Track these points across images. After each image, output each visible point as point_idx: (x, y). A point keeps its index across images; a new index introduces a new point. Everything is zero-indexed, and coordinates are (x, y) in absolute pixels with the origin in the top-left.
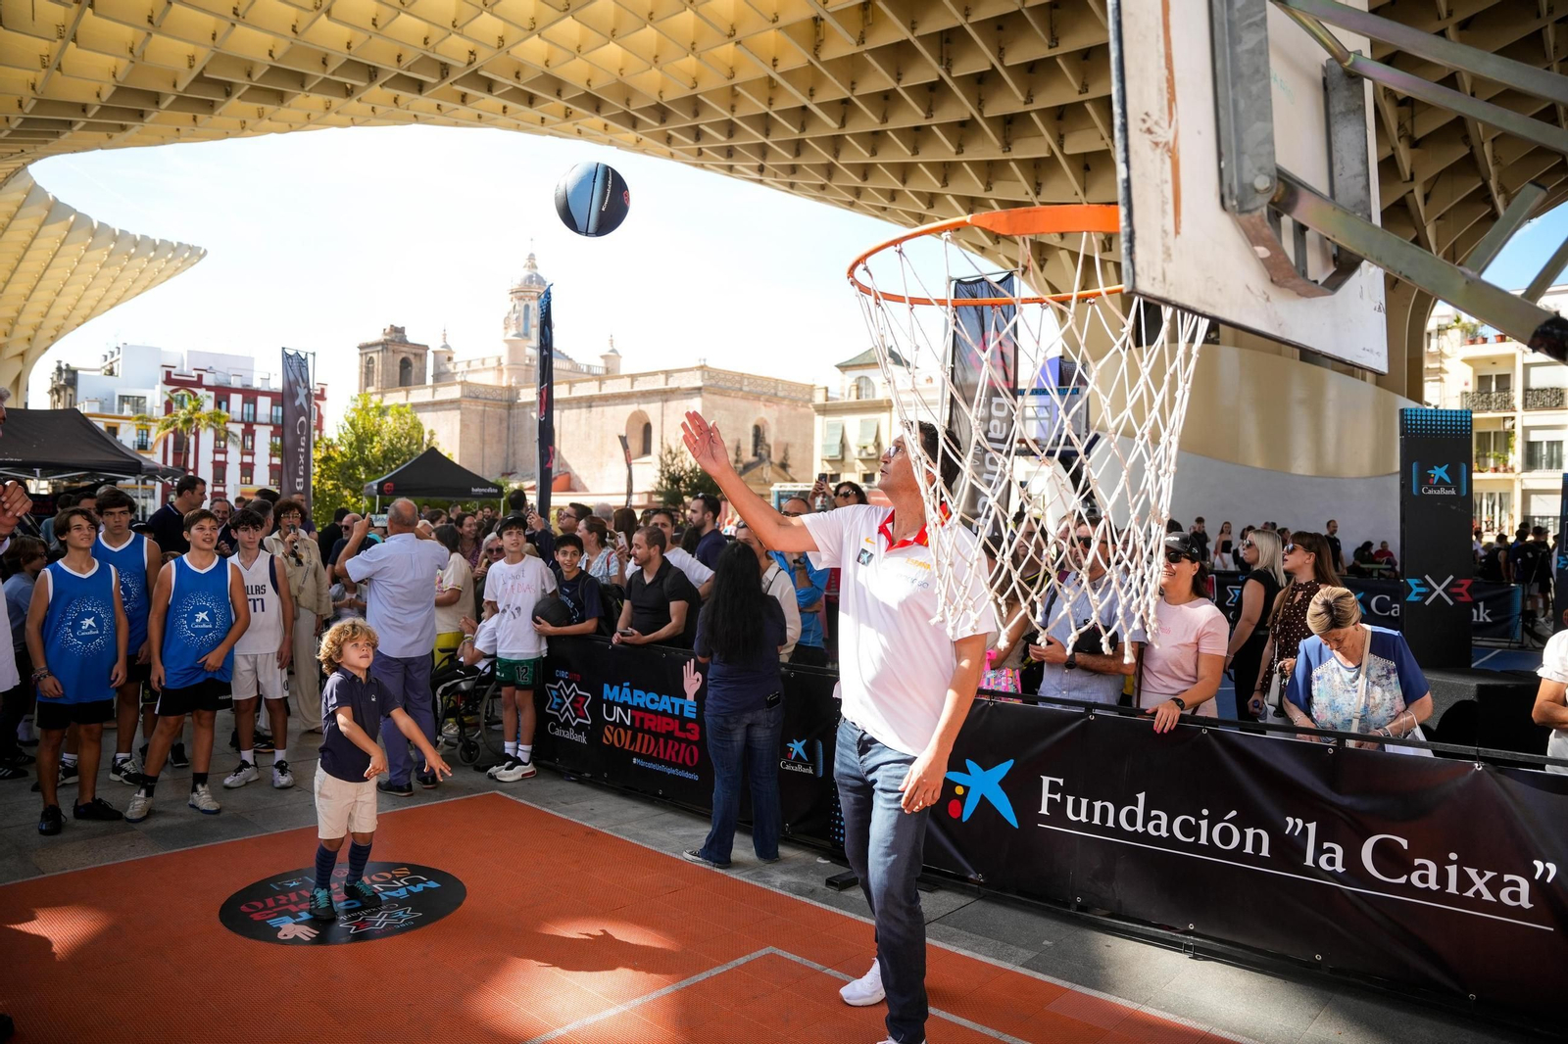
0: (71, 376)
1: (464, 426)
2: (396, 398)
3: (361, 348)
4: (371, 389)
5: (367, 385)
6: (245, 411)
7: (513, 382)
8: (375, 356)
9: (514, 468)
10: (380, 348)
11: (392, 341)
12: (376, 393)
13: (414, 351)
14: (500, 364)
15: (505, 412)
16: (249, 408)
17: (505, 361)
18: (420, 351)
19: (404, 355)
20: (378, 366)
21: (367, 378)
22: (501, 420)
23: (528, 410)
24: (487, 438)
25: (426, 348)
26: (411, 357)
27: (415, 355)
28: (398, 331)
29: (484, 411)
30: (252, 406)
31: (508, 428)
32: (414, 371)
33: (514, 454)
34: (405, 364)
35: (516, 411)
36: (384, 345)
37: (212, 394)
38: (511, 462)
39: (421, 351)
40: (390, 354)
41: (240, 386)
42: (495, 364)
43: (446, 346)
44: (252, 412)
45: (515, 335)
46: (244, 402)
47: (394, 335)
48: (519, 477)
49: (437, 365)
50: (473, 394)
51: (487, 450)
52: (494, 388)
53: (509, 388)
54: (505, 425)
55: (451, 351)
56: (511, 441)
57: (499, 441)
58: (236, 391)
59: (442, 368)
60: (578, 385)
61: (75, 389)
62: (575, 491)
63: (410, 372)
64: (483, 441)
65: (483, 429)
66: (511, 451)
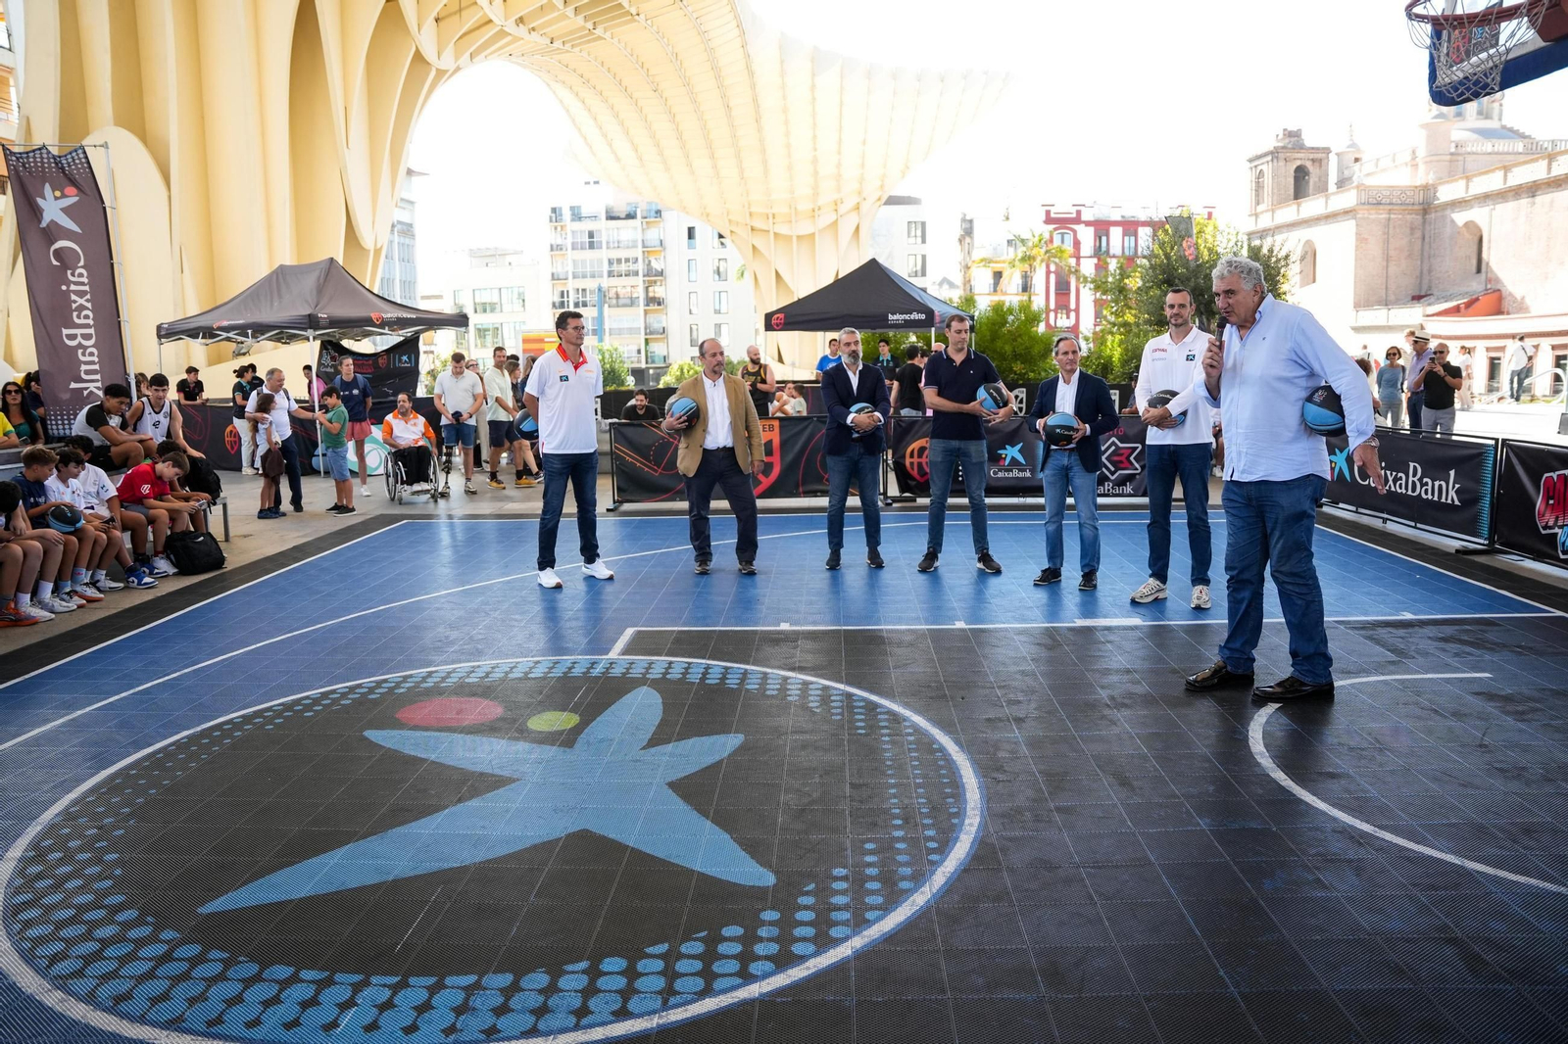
0: (968, 226)
1: (1361, 240)
2: (1288, 213)
3: (1250, 161)
4: (1260, 208)
5: (1258, 203)
6: (1126, 245)
7: (1431, 179)
8: (1264, 167)
9: (1430, 288)
10: (1269, 158)
11: (1283, 148)
12: (1267, 211)
13: (1311, 156)
14: (1414, 158)
15: (1419, 217)
16: (1130, 241)
17: (1421, 153)
18: (1319, 156)
19: (1298, 163)
20: (1268, 180)
21: (1257, 195)
22: (1412, 229)
23: (1448, 212)
24: (1392, 253)
25: (1327, 151)
26: (1308, 164)
27: (1313, 160)
28: (1294, 135)
29: (1389, 219)
30: (1133, 238)
31: (1424, 238)
32: (1313, 180)
33: (1430, 271)
34: (1301, 174)
35: (1433, 215)
36: (1274, 154)
37: (1091, 230)
38: (1425, 282)
39: (1321, 156)
40: (1282, 163)
41: (1119, 218)
42: (1408, 158)
43: (1353, 145)
44: (1133, 244)
45: (1436, 117)
46: (1124, 235)
47: (1287, 141)
48: (1432, 299)
49: (1340, 170)
50: (1375, 201)
51: (1393, 269)
52: (1403, 190)
53: (1426, 188)
54: (1418, 234)
55: (1359, 150)
56: (1425, 254)
57: (1410, 256)
58: (1116, 223)
59: (1347, 173)
60: (1515, 170)
61: (972, 238)
62: (1508, 313)
63: (1308, 182)
64: (1387, 259)
65: (1387, 241)
66: (1426, 269)
